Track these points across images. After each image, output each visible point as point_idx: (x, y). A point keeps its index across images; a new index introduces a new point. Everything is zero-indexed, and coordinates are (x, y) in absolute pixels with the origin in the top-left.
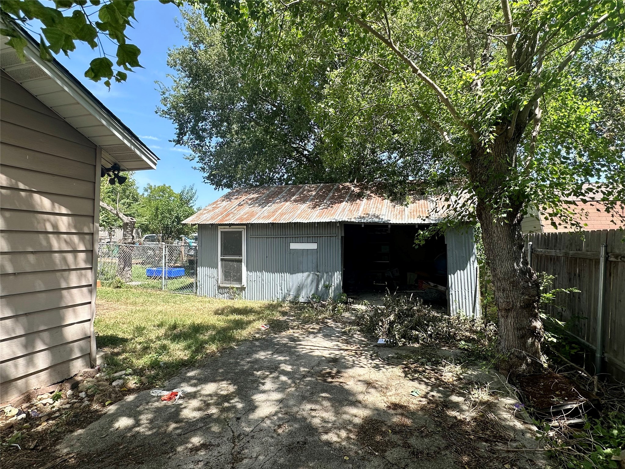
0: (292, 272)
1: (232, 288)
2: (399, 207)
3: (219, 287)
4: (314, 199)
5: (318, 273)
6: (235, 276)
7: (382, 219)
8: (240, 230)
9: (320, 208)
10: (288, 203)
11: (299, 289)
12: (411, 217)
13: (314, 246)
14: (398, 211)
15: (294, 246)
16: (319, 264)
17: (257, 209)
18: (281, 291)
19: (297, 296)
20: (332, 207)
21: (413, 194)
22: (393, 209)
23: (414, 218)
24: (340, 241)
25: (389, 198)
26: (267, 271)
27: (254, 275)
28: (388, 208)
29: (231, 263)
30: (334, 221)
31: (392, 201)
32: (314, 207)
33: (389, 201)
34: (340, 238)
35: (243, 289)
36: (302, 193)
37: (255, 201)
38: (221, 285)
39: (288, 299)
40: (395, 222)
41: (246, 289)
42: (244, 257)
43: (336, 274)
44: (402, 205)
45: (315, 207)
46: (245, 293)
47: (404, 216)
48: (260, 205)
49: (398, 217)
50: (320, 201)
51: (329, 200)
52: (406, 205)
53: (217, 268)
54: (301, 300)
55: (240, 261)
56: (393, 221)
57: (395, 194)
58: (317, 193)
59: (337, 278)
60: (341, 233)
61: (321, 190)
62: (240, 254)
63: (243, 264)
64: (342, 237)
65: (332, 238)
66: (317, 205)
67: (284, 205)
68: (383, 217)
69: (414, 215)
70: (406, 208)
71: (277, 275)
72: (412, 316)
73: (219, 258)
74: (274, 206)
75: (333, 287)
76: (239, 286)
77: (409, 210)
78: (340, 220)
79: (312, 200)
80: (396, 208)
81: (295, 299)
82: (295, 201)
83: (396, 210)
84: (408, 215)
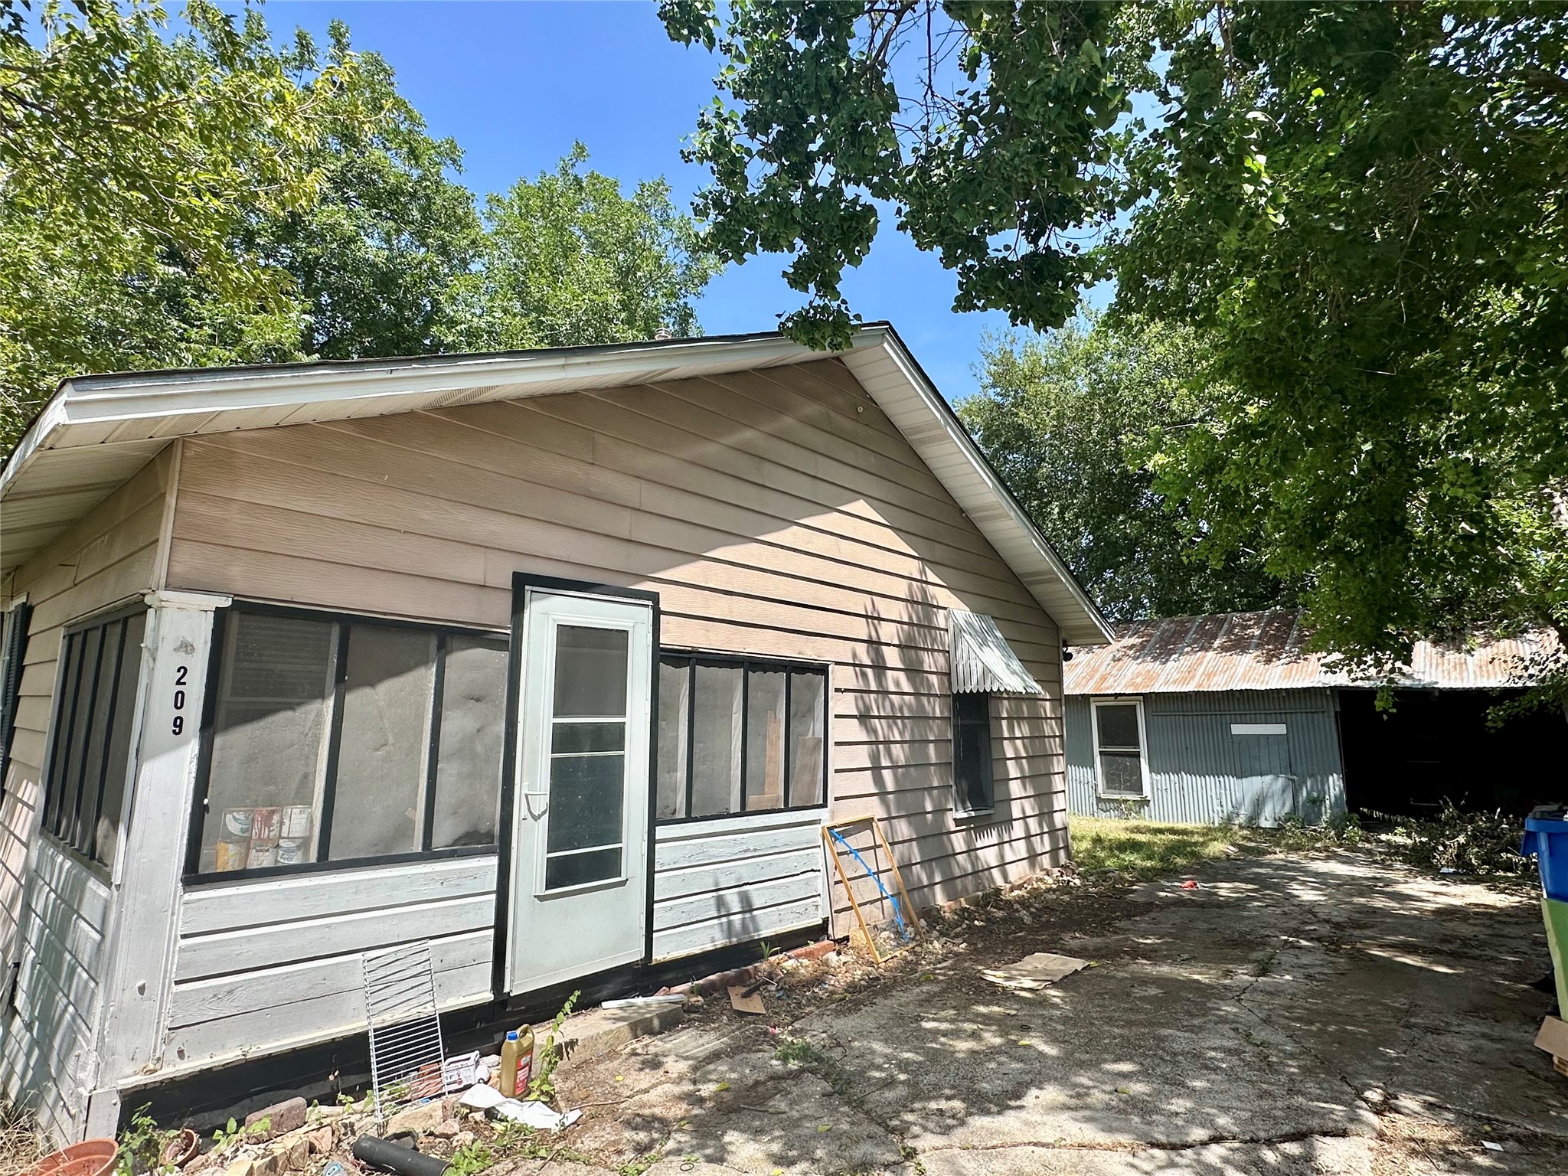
0: (1240, 775)
1: (1125, 801)
2: (1452, 656)
3: (1099, 800)
4: (1263, 645)
5: (1295, 777)
6: (1129, 781)
7: (1420, 680)
8: (1133, 703)
9: (1282, 661)
10: (1211, 654)
11: (1259, 804)
12: (1482, 676)
13: (1280, 729)
14: (1452, 664)
15: (1237, 729)
16: (1293, 760)
17: (1151, 666)
18: (1219, 808)
19: (1253, 818)
20: (1305, 659)
21: (1482, 628)
22: (1440, 661)
23: (1488, 678)
24: (1333, 719)
25: (1426, 636)
26: (1189, 772)
27: (1162, 779)
28: (1428, 658)
29: (1119, 759)
30: (1320, 685)
31: (1435, 643)
32: (1268, 661)
33: (1428, 644)
34: (1333, 714)
35: (1145, 802)
36: (1230, 632)
37: (1140, 651)
38: (1103, 796)
39: (1237, 822)
40: (1448, 686)
41: (1151, 803)
42: (1143, 749)
43: (1331, 778)
44: (1459, 650)
45: (1271, 661)
46: (1150, 810)
47: (1465, 674)
48: (1155, 659)
49: (1453, 676)
50: (1276, 648)
51: (1294, 645)
52: (1468, 652)
53: (1092, 766)
54: (1266, 822)
55: (1137, 755)
56: (1444, 683)
57: (1441, 630)
58: (1264, 633)
59: (1335, 785)
60: (1333, 707)
61: (1269, 623)
62: (1137, 744)
63: (1142, 760)
64: (1336, 713)
65: (1315, 716)
66: (1273, 656)
67: (1204, 657)
68: (1420, 676)
69: (1488, 671)
70: (1468, 657)
71: (1210, 780)
72: (1499, 837)
73: (1096, 749)
74: (1186, 661)
75: (1328, 802)
76: (1137, 798)
77: (1476, 662)
78: (1333, 684)
79: (1258, 646)
80: (1446, 657)
81: (1250, 822)
82: (1224, 649)
83: (1446, 662)
84: (1475, 672)
